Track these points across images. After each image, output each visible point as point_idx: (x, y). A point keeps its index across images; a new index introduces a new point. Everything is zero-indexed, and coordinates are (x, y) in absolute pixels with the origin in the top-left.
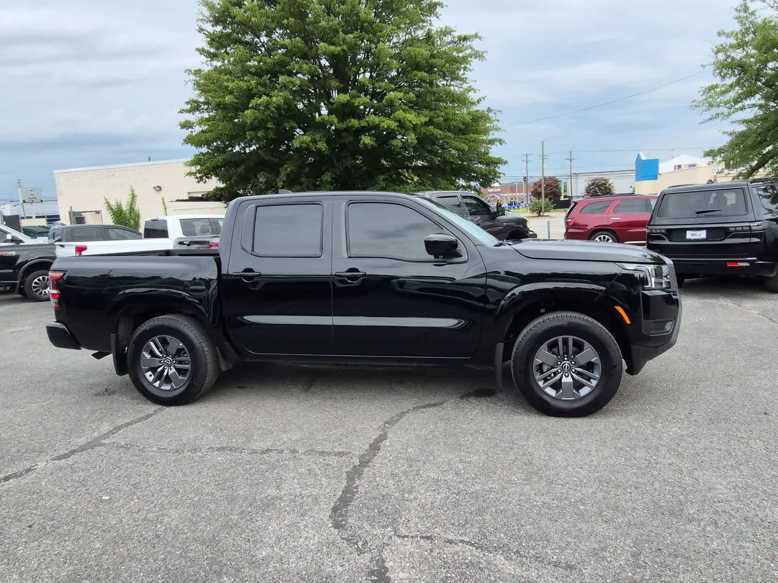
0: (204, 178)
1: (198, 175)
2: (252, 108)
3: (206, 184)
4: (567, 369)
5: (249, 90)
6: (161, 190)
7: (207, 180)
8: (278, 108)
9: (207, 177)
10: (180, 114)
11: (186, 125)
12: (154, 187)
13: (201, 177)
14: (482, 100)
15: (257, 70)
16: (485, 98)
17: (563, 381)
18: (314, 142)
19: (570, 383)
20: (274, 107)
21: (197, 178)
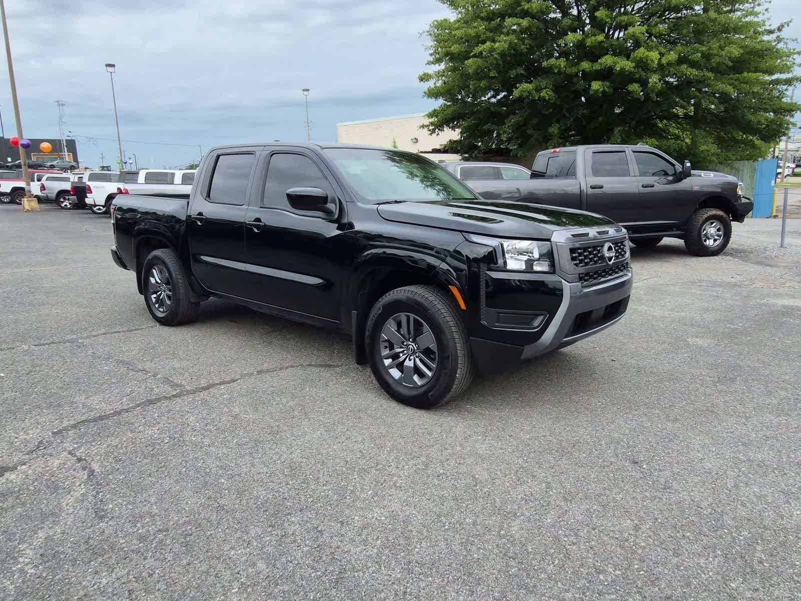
0: (437, 130)
1: (431, 128)
2: (475, 56)
3: (439, 136)
4: (411, 351)
5: (478, 36)
6: (417, 142)
7: (440, 132)
8: (503, 55)
9: (439, 130)
10: (428, 65)
11: (424, 78)
12: (412, 139)
13: (433, 129)
14: (786, 26)
15: (488, 14)
16: (790, 24)
17: (405, 364)
18: (538, 90)
19: (411, 367)
20: (498, 54)
21: (430, 131)
